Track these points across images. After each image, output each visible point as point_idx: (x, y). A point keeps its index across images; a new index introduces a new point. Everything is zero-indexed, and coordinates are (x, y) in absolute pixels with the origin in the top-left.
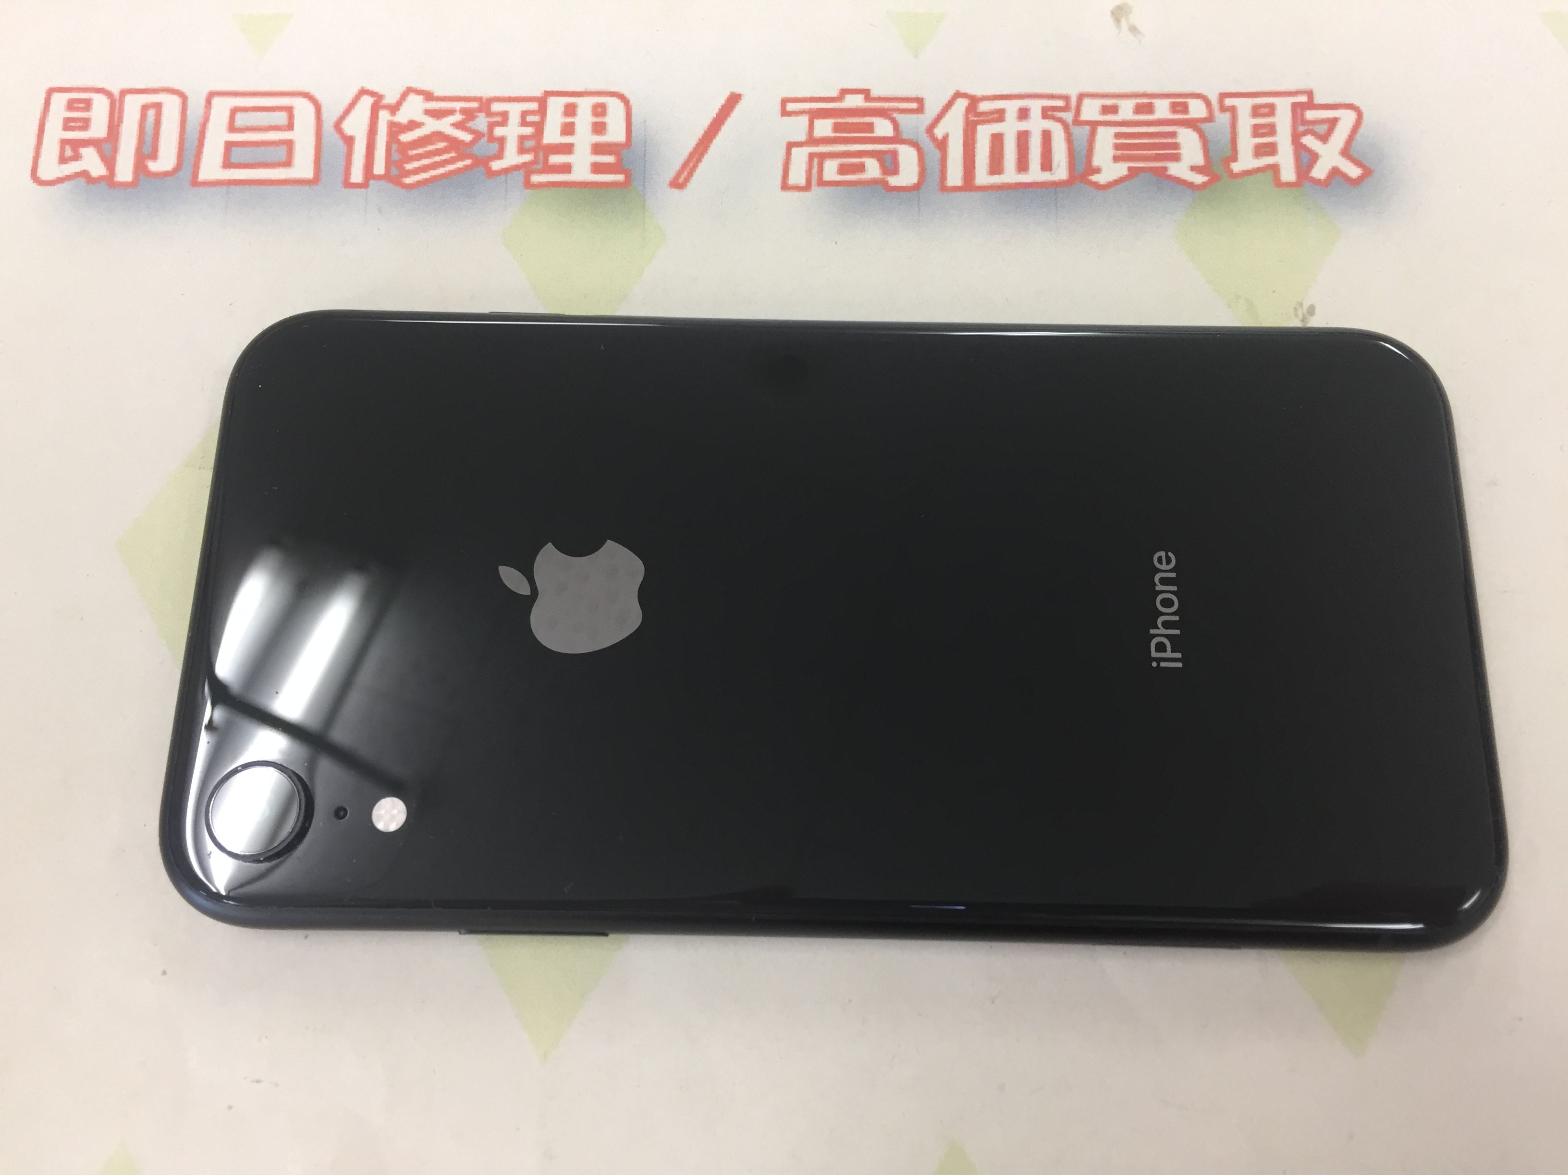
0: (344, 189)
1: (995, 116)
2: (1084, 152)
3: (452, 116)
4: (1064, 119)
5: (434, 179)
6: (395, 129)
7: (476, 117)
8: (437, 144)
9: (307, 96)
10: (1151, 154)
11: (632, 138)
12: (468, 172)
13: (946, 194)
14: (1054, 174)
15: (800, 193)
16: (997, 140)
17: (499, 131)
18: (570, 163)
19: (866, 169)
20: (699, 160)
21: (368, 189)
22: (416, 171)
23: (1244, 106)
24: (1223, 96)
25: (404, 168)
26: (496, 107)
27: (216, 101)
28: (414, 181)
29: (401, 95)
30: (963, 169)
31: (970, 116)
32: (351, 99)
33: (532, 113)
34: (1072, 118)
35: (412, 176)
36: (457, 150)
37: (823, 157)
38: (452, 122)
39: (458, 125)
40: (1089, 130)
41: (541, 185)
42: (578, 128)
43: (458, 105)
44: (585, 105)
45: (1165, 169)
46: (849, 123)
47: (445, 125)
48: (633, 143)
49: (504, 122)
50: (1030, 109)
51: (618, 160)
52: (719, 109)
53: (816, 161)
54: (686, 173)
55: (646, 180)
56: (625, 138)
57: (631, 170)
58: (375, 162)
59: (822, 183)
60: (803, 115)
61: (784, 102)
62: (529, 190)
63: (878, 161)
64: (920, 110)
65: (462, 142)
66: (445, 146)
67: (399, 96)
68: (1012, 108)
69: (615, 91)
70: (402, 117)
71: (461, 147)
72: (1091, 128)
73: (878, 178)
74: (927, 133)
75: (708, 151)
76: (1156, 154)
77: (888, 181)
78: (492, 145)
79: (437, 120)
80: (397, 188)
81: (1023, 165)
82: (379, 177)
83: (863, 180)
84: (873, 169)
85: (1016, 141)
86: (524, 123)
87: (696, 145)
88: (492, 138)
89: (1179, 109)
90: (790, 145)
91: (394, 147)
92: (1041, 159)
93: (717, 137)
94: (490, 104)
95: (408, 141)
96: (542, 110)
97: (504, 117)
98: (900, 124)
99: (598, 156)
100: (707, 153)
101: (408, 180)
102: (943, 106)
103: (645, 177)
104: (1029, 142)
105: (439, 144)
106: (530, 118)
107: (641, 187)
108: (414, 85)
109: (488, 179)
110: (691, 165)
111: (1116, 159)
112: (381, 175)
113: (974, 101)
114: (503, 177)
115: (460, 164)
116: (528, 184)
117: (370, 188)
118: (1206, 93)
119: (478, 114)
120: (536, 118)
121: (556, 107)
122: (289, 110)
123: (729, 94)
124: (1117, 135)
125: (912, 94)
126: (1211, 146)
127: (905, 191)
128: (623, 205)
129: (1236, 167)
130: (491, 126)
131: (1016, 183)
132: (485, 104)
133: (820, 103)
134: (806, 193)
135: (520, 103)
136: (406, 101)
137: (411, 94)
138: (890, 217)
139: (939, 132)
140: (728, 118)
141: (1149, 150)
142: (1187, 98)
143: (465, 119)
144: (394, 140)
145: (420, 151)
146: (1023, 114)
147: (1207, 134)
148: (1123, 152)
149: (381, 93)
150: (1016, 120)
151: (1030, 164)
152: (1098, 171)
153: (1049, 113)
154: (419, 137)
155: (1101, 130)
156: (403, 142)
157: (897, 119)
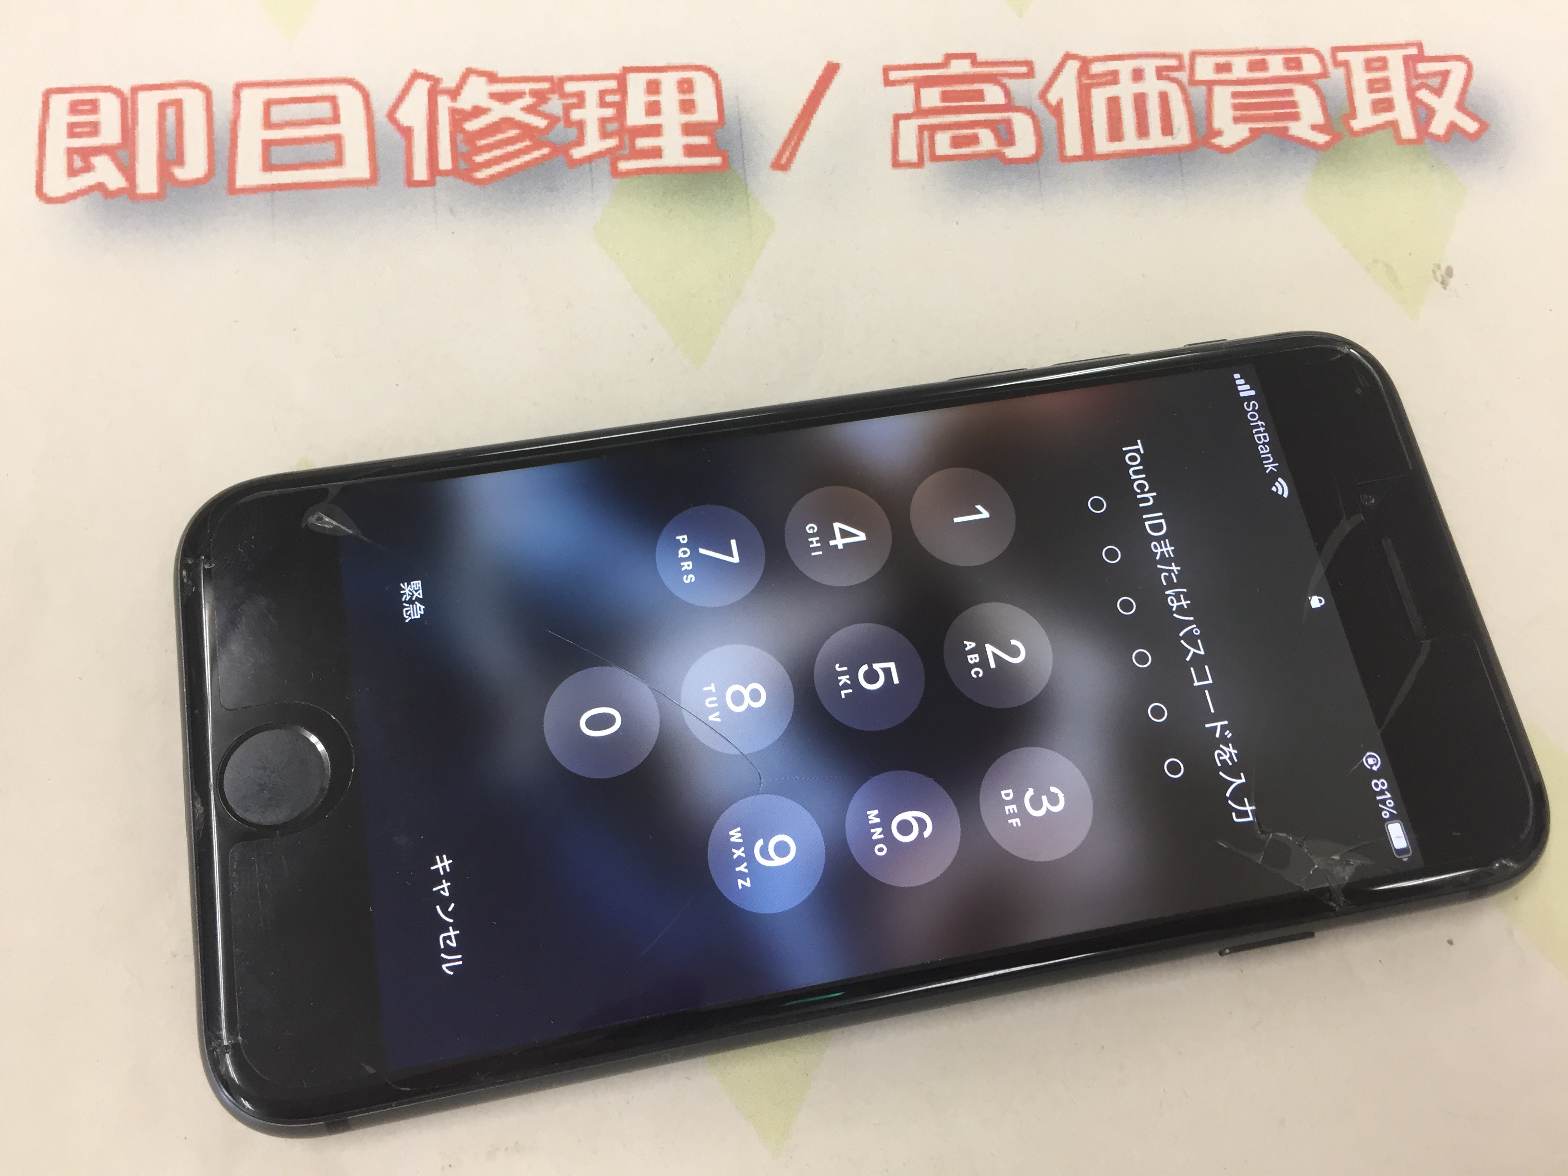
0: (407, 188)
1: (1109, 78)
2: (1203, 114)
3: (521, 99)
4: (1180, 79)
5: (509, 172)
6: (459, 117)
7: (549, 99)
8: (508, 132)
9: (351, 82)
10: (1271, 114)
11: (725, 115)
12: (547, 163)
13: (1066, 165)
14: (1176, 138)
15: (913, 170)
16: (1113, 103)
17: (576, 114)
18: (660, 146)
19: (980, 141)
20: (800, 139)
21: (436, 187)
22: (488, 164)
23: (1357, 60)
24: (1335, 50)
25: (474, 161)
26: (570, 87)
27: (245, 93)
28: (486, 175)
29: (461, 78)
30: (1081, 137)
31: (1083, 79)
32: (404, 84)
33: (612, 92)
34: (1187, 78)
35: (484, 170)
36: (531, 138)
37: (933, 129)
38: (522, 106)
39: (529, 110)
40: (1206, 90)
41: (629, 173)
42: (664, 106)
43: (526, 87)
44: (669, 81)
45: (1286, 129)
46: (956, 91)
47: (514, 110)
48: (726, 121)
49: (580, 105)
50: (1144, 69)
51: (712, 141)
52: (817, 81)
53: (926, 134)
54: (788, 153)
55: (745, 161)
56: (717, 116)
57: (728, 151)
58: (439, 156)
59: (935, 158)
60: (908, 83)
61: (886, 70)
62: (618, 179)
63: (992, 131)
64: (1030, 74)
65: (536, 128)
66: (517, 134)
67: (458, 79)
68: (1125, 68)
69: (700, 64)
70: (465, 102)
71: (535, 134)
72: (1207, 88)
73: (993, 150)
74: (1040, 98)
75: (809, 127)
76: (1276, 113)
77: (1004, 153)
78: (570, 130)
79: (504, 104)
80: (468, 185)
81: (1143, 130)
82: (446, 173)
83: (979, 153)
84: (987, 141)
85: (1134, 105)
86: (603, 104)
87: (796, 121)
88: (569, 123)
89: (1293, 65)
90: (897, 118)
91: (460, 137)
92: (1161, 123)
93: (817, 112)
94: (563, 84)
95: (474, 130)
96: (622, 88)
97: (580, 99)
98: (1011, 90)
99: (688, 137)
100: (809, 129)
101: (480, 175)
102: (1054, 70)
103: (744, 159)
104: (1147, 106)
105: (510, 131)
106: (609, 98)
107: (741, 170)
108: (474, 66)
109: (570, 169)
110: (793, 143)
111: (1237, 120)
112: (449, 171)
113: (1085, 63)
114: (586, 166)
115: (536, 154)
116: (616, 173)
117: (438, 185)
118: (1317, 48)
119: (550, 96)
120: (616, 98)
121: (637, 84)
122: (333, 100)
123: (826, 63)
124: (1235, 95)
125: (1020, 57)
126: (1328, 102)
127: (1023, 163)
128: (723, 191)
129: (1357, 125)
130: (567, 109)
131: (1138, 150)
132: (557, 84)
133: (925, 70)
134: (919, 170)
135: (597, 82)
136: (467, 84)
137: (472, 75)
138: (1011, 192)
139: (1052, 97)
140: (827, 90)
141: (1268, 110)
142: (1300, 53)
143: (536, 101)
144: (459, 129)
145: (490, 140)
146: (1138, 75)
147: (1324, 92)
148: (1242, 112)
149: (438, 75)
150: (1131, 82)
151: (1150, 129)
152: (1219, 133)
153: (1164, 73)
154: (486, 125)
155: (1217, 90)
156: (468, 131)
157: (1007, 85)
